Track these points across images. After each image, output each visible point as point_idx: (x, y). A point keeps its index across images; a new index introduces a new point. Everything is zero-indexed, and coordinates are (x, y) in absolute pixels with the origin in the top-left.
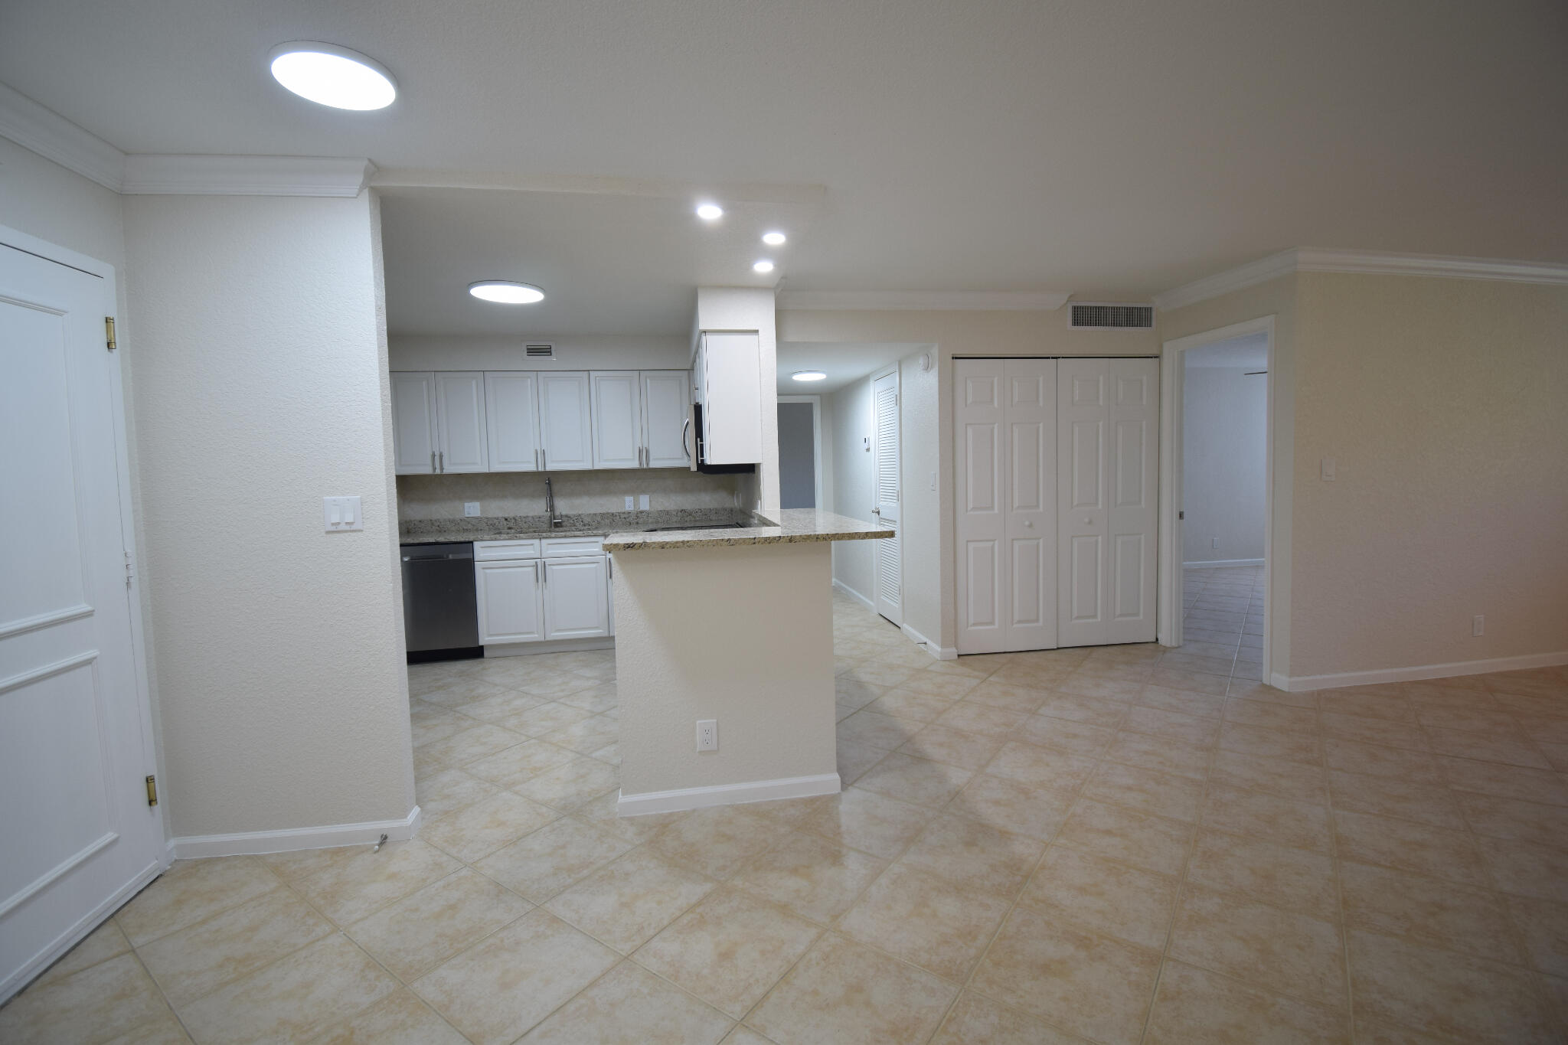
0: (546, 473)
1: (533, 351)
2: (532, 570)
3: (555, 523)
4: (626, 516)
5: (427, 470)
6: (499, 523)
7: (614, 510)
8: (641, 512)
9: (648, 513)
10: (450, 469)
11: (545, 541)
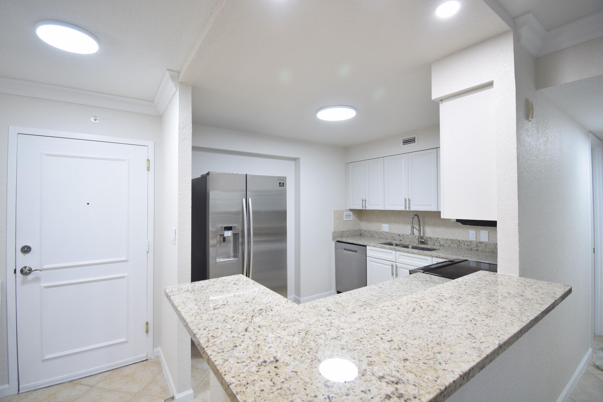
0: (411, 212)
1: (406, 142)
2: (390, 267)
3: (421, 241)
4: (469, 244)
5: (360, 207)
6: (396, 237)
8: (481, 243)
11: (398, 253)
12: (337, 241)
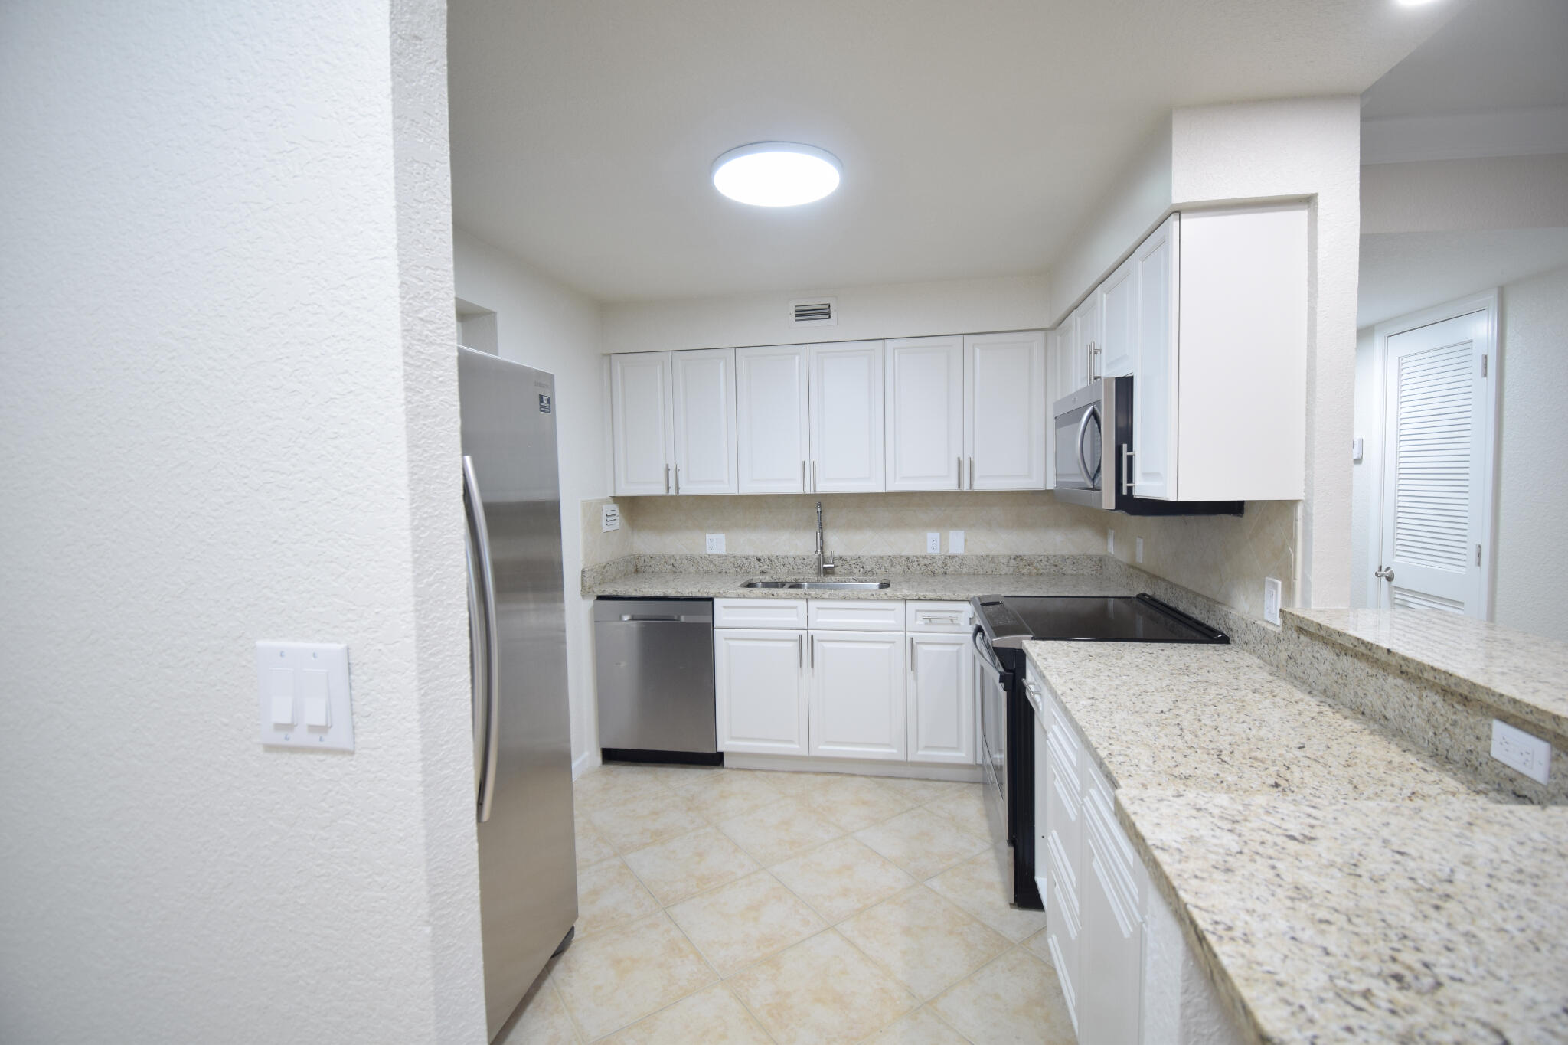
0: (815, 496)
1: (804, 314)
2: (793, 647)
3: (824, 568)
4: (927, 562)
5: (658, 490)
6: (750, 563)
7: (907, 552)
8: (952, 557)
9: (963, 560)
10: (687, 489)
11: (813, 604)
12: (600, 598)
